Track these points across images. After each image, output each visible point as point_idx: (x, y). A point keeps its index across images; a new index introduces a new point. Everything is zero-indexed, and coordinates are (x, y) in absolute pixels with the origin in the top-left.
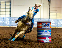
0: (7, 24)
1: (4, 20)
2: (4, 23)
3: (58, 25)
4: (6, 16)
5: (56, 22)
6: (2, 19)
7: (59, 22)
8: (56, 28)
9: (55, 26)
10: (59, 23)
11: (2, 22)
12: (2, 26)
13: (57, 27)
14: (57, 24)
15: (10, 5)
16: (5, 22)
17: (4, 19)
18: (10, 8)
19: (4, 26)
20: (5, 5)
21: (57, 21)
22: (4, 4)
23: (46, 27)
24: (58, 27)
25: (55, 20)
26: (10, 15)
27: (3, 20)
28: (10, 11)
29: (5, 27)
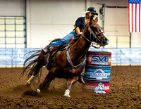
0: (20, 62)
1: (14, 53)
2: (14, 60)
3: (121, 60)
4: (18, 46)
5: (117, 54)
6: (11, 53)
7: (124, 54)
8: (117, 66)
9: (116, 62)
10: (122, 56)
11: (9, 58)
12: (10, 67)
13: (119, 65)
14: (119, 59)
15: (25, 24)
16: (16, 58)
17: (13, 51)
18: (25, 30)
19: (14, 66)
20: (15, 24)
21: (119, 53)
22: (13, 21)
23: (100, 63)
24: (122, 65)
25: (115, 50)
26: (26, 43)
27: (12, 55)
28: (25, 36)
29: (16, 68)
